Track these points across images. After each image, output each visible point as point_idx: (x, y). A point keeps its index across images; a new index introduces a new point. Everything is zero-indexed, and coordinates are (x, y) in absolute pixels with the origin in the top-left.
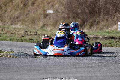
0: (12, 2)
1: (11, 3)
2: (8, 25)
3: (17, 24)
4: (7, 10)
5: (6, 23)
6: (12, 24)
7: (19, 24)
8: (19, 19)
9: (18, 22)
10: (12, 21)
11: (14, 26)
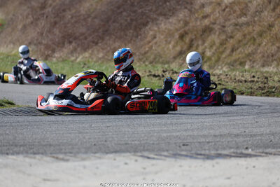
0: (271, 30)
1: (269, 32)
2: (257, 67)
3: (271, 65)
4: (262, 43)
5: (255, 64)
6: (263, 66)
7: (273, 66)
8: (275, 57)
9: (272, 62)
10: (265, 61)
11: (266, 69)
